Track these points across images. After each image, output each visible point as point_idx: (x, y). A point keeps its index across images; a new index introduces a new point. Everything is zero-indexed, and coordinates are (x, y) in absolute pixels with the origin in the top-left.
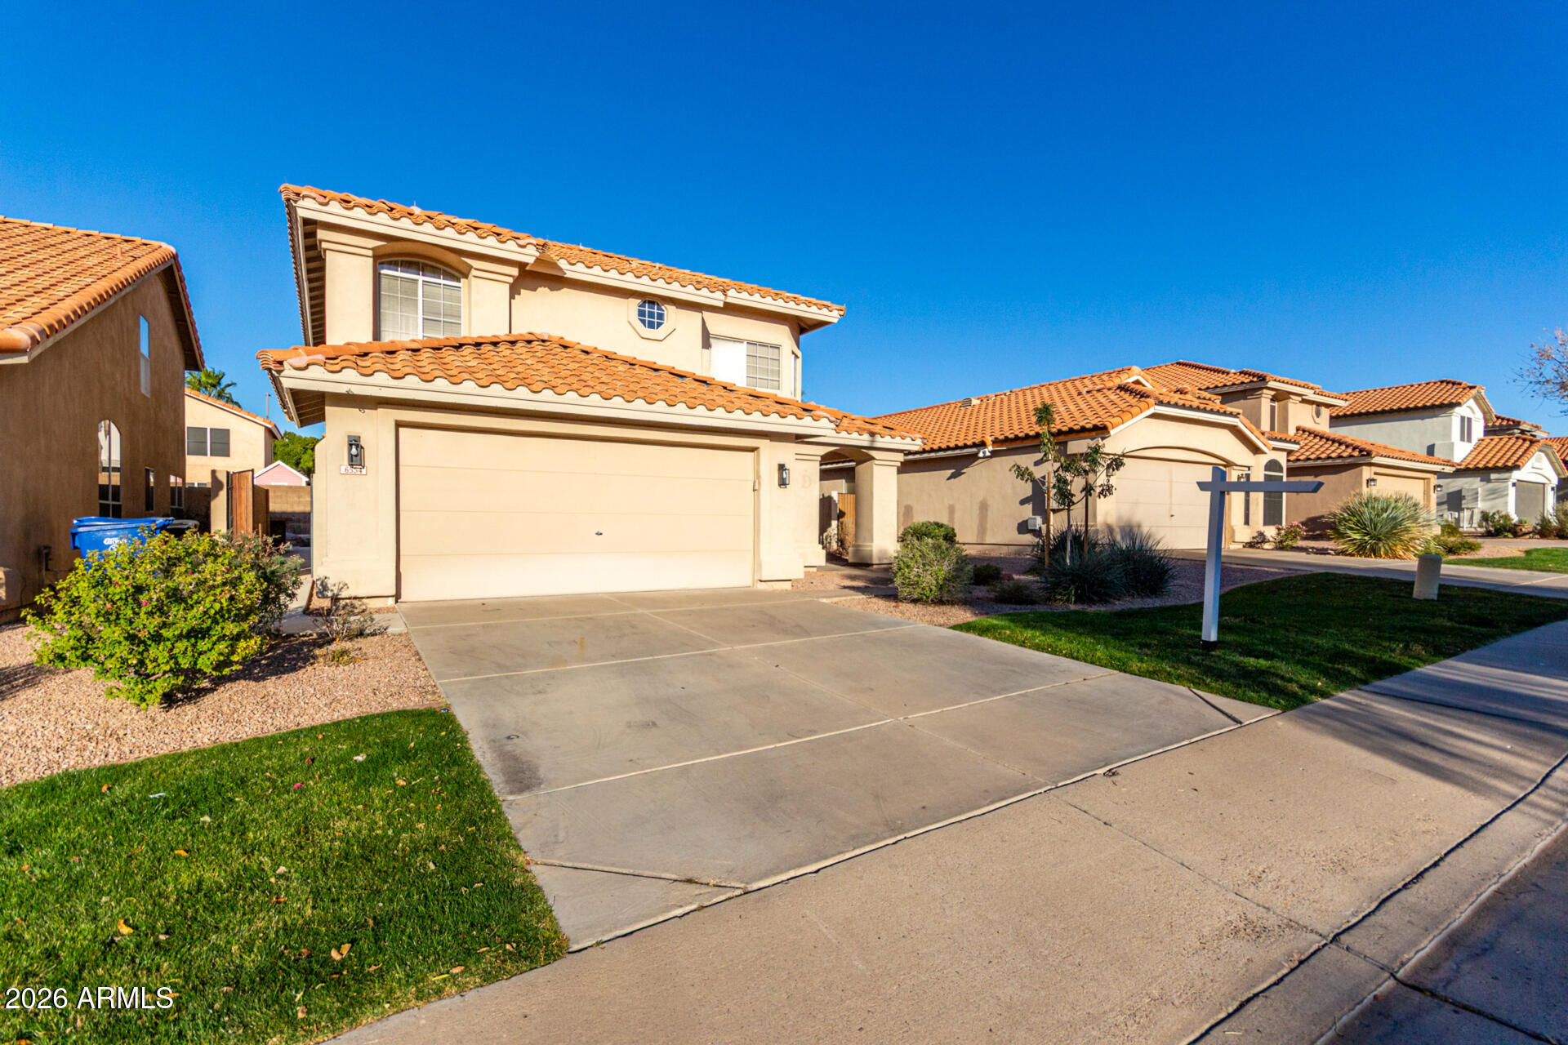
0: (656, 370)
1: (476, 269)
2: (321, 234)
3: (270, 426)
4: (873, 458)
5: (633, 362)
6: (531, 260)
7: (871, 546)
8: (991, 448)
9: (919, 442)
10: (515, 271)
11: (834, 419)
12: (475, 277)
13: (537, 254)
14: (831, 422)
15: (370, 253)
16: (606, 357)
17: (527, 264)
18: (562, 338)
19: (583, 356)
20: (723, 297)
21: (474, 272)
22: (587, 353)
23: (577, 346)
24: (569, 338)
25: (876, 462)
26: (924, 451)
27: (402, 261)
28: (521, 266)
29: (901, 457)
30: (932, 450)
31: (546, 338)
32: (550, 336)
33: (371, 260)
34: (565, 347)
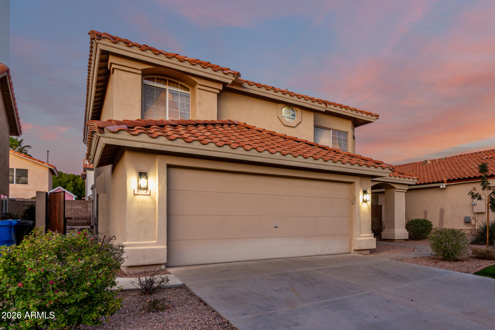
0: (298, 142)
1: (199, 85)
2: (112, 59)
3: (52, 168)
4: (394, 188)
5: (286, 137)
6: (230, 82)
7: (394, 231)
8: (446, 184)
9: (416, 181)
10: (221, 87)
11: (391, 168)
12: (199, 89)
13: (234, 79)
14: (390, 169)
15: (140, 72)
16: (271, 134)
17: (228, 83)
18: (245, 124)
19: (259, 133)
20: (325, 107)
21: (198, 86)
22: (260, 132)
23: (254, 128)
24: (249, 123)
25: (396, 190)
26: (416, 184)
27: (157, 78)
28: (224, 84)
29: (407, 188)
30: (420, 184)
31: (237, 123)
32: (238, 122)
33: (140, 76)
34: (248, 128)
